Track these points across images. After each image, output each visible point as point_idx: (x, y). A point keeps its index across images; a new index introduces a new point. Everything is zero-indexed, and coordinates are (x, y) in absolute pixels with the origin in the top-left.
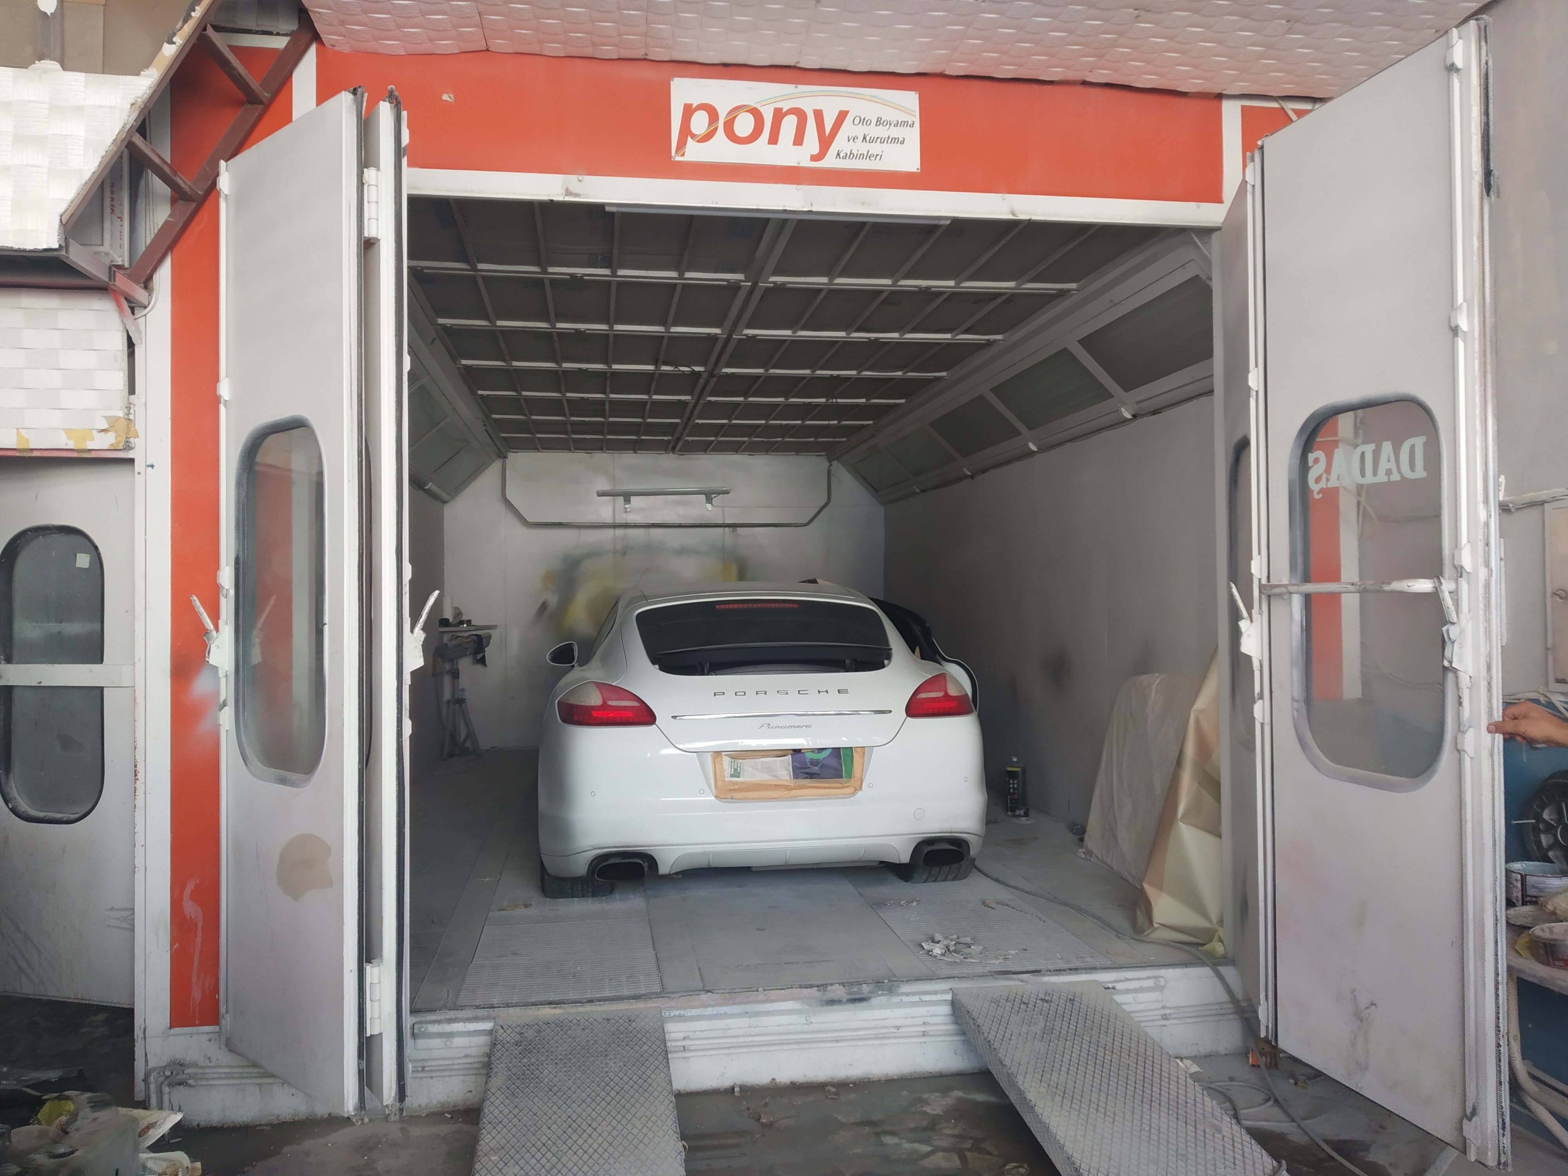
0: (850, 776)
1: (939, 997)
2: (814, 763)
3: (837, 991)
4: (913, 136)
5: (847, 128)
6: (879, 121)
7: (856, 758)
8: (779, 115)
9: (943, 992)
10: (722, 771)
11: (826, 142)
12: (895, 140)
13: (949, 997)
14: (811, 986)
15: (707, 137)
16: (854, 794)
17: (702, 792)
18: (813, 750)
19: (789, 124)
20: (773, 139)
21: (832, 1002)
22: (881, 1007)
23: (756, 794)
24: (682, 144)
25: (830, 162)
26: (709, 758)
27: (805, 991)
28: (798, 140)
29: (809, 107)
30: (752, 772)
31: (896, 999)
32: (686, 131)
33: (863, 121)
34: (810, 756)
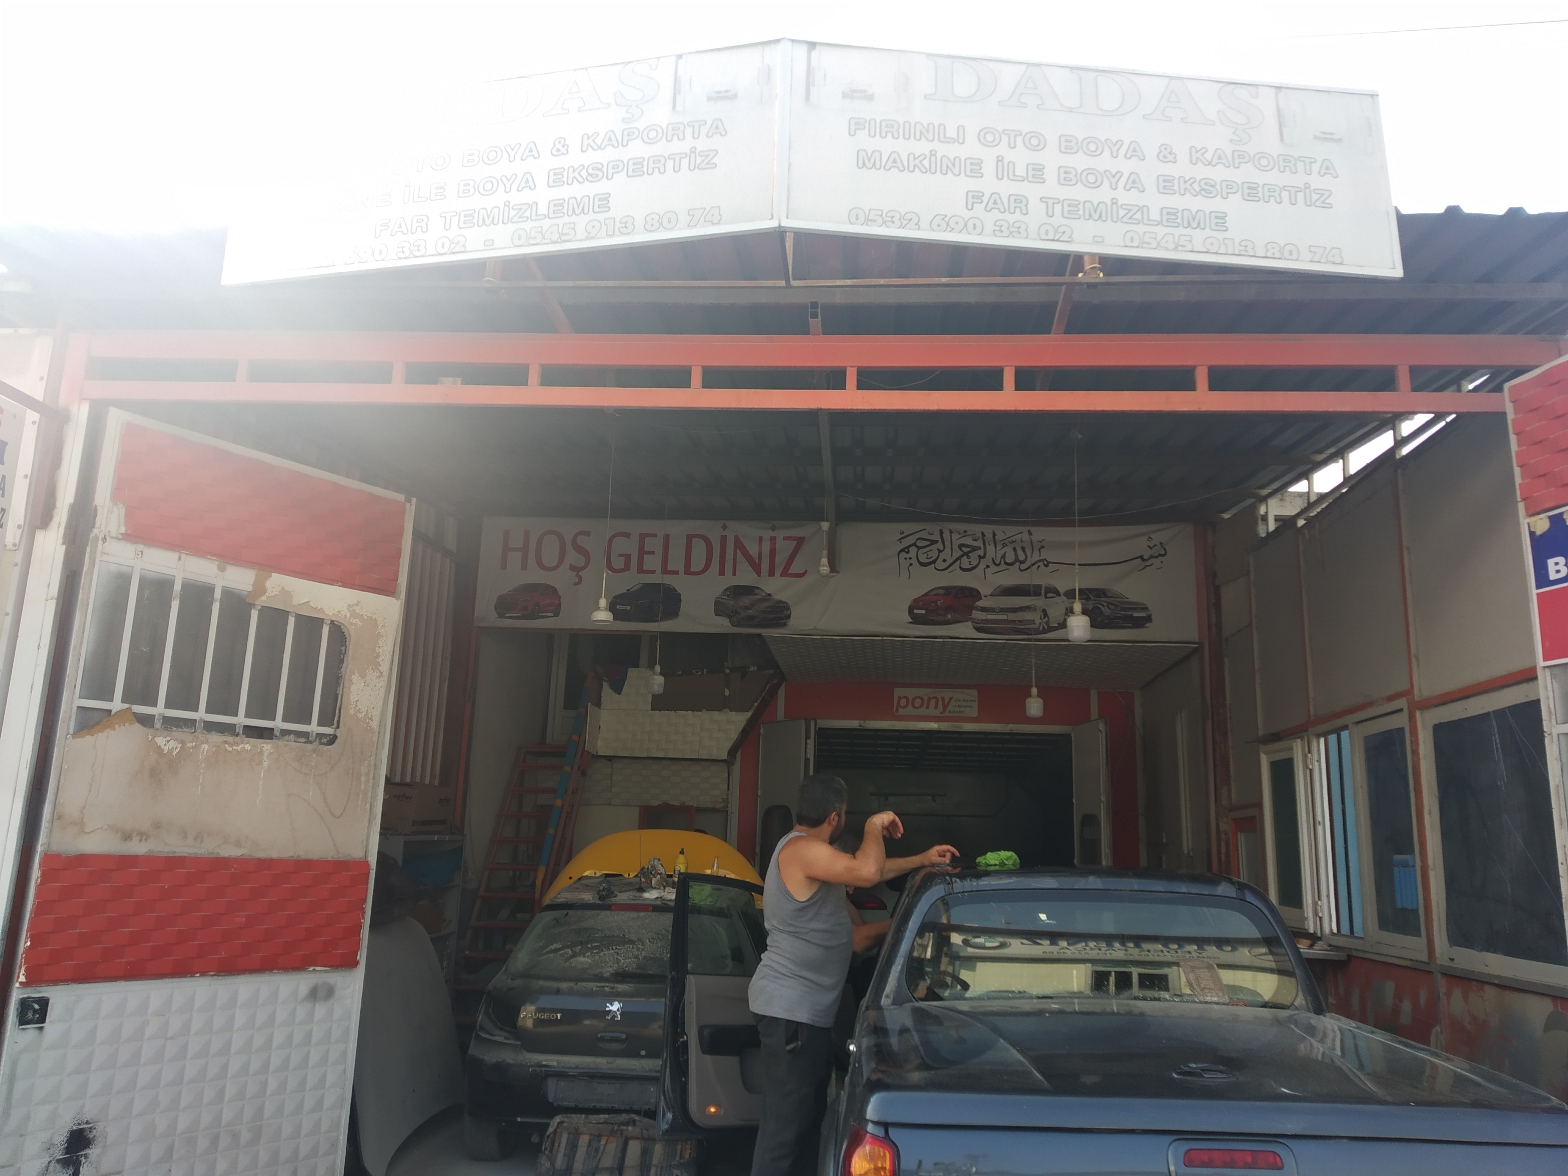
12: (969, 706)
15: (905, 707)
29: (940, 696)
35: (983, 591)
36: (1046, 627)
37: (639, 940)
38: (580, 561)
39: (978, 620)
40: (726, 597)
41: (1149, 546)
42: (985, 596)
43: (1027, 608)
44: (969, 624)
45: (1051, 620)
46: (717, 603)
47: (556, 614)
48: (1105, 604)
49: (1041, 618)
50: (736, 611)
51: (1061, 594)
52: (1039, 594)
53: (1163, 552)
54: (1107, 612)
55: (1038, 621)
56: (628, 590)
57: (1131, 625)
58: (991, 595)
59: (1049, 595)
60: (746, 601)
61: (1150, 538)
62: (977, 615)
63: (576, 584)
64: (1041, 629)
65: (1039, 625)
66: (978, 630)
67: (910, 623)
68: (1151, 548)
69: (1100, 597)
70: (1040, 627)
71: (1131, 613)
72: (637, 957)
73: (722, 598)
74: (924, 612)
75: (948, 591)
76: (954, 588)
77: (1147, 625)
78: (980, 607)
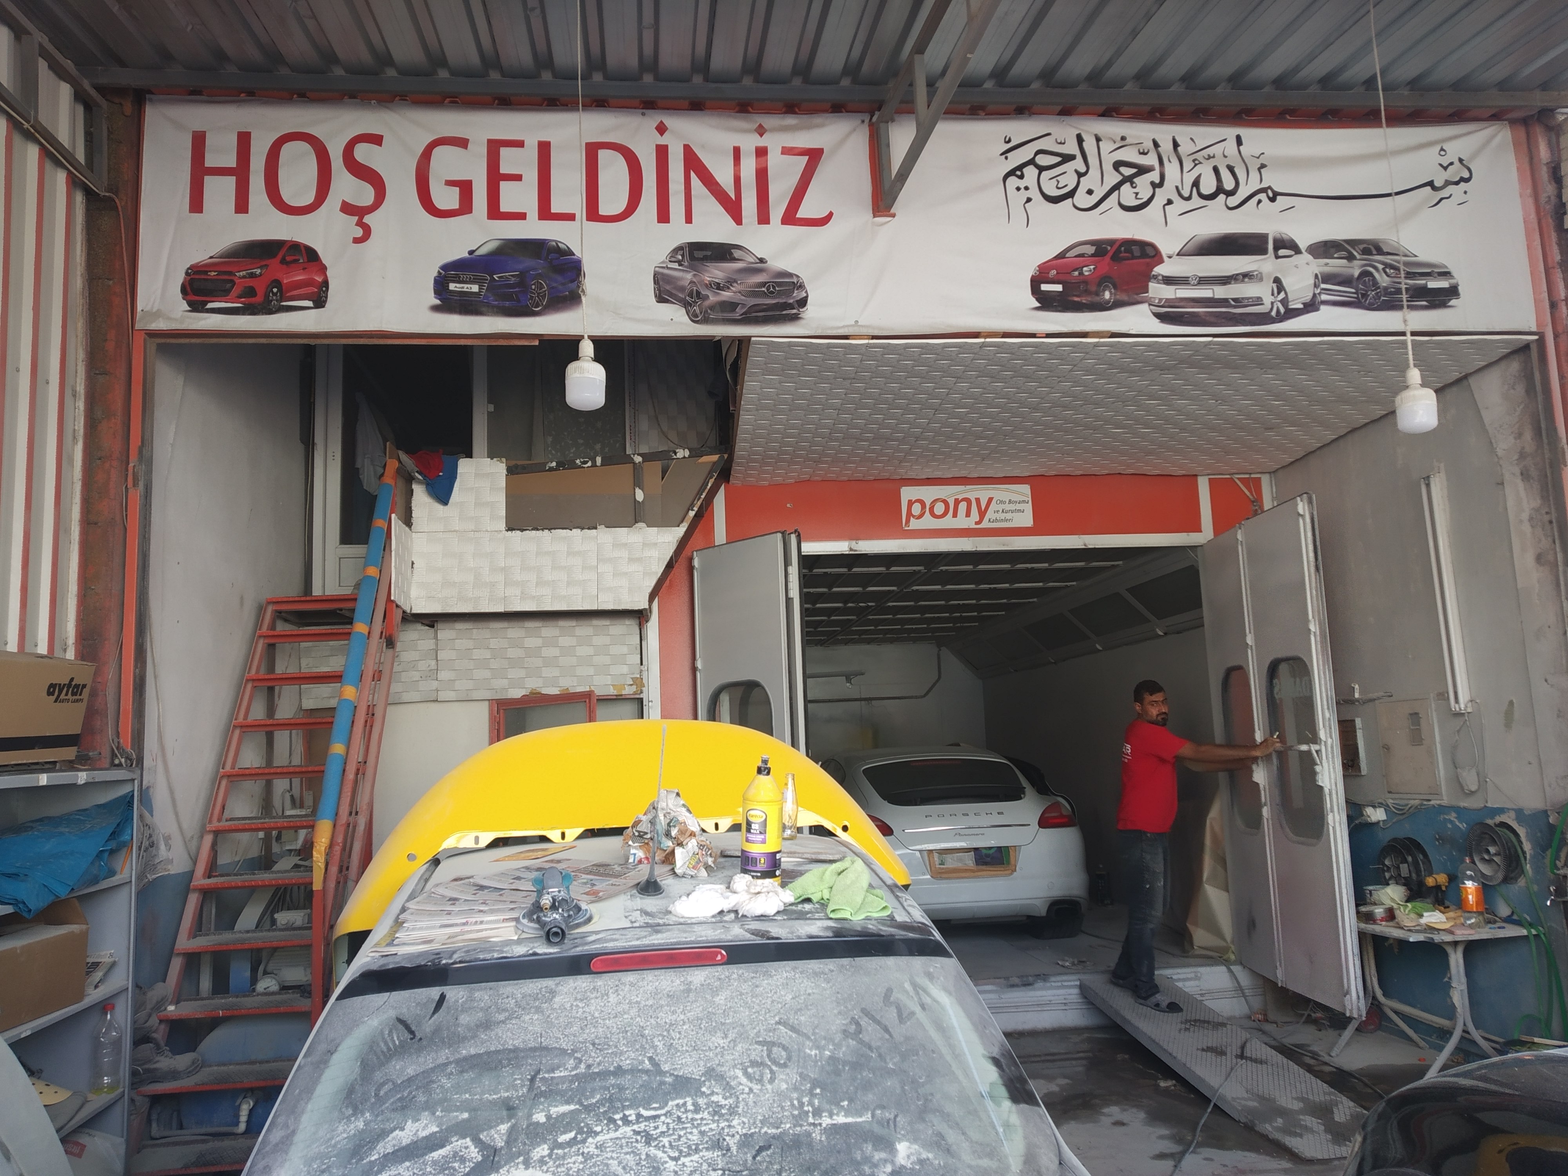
0: (1009, 863)
1: (1072, 983)
2: (987, 856)
3: (1016, 980)
4: (1028, 508)
5: (993, 506)
6: (1010, 502)
7: (1011, 853)
8: (957, 502)
9: (1074, 981)
10: (934, 862)
11: (982, 514)
12: (1019, 511)
13: (1078, 983)
14: (1000, 978)
15: (920, 516)
16: (1011, 874)
17: (924, 874)
18: (985, 848)
19: (963, 506)
20: (955, 515)
21: (1013, 986)
22: (1039, 989)
23: (954, 875)
24: (908, 521)
25: (985, 524)
26: (925, 854)
27: (998, 980)
28: (968, 514)
29: (972, 496)
30: (951, 862)
31: (1048, 984)
32: (909, 514)
33: (1002, 502)
34: (984, 851)
35: (1165, 249)
36: (1282, 310)
37: (710, 1073)
38: (365, 195)
39: (1160, 300)
40: (676, 266)
41: (1441, 165)
42: (1170, 257)
43: (1246, 276)
44: (1145, 307)
45: (1290, 298)
46: (659, 279)
47: (320, 302)
48: (1380, 267)
49: (1273, 295)
50: (698, 293)
51: (1303, 251)
52: (1263, 251)
53: (1466, 175)
54: (1383, 280)
55: (1268, 299)
56: (471, 252)
57: (1424, 303)
58: (1178, 255)
59: (1282, 252)
60: (716, 272)
61: (1442, 149)
62: (1158, 291)
63: (357, 241)
64: (1274, 313)
65: (1270, 306)
66: (1163, 318)
67: (1037, 309)
68: (1445, 168)
69: (1371, 254)
70: (1272, 309)
71: (1423, 282)
72: (717, 1144)
73: (668, 268)
74: (1059, 288)
75: (1101, 248)
76: (1111, 242)
77: (1452, 303)
78: (1163, 276)
